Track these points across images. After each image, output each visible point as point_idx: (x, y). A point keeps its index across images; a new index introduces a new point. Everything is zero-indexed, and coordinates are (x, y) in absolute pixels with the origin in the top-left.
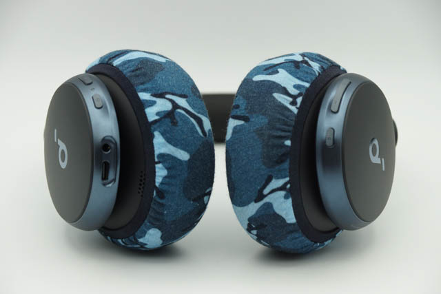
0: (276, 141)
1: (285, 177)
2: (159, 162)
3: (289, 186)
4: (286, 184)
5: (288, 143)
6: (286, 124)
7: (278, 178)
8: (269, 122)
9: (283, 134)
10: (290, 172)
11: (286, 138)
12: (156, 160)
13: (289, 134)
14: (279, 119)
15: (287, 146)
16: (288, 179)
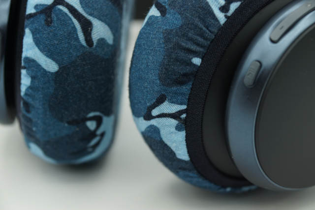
0: (182, 55)
1: (181, 104)
2: (24, 68)
3: (184, 116)
4: (181, 112)
5: (197, 61)
6: (202, 35)
7: (172, 102)
8: (182, 26)
9: (194, 47)
10: (189, 99)
11: (196, 54)
12: (23, 64)
13: (201, 50)
14: (196, 26)
15: (195, 65)
16: (184, 107)
